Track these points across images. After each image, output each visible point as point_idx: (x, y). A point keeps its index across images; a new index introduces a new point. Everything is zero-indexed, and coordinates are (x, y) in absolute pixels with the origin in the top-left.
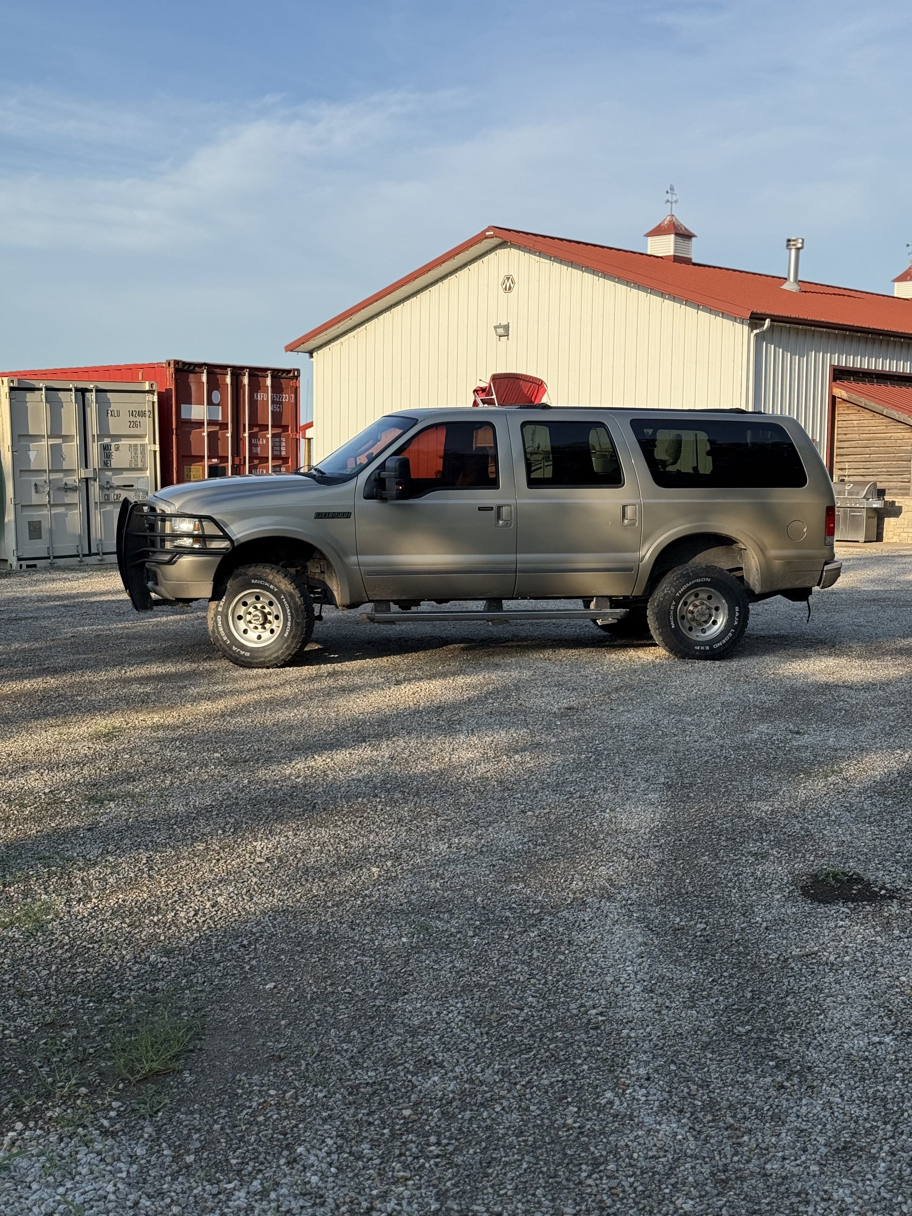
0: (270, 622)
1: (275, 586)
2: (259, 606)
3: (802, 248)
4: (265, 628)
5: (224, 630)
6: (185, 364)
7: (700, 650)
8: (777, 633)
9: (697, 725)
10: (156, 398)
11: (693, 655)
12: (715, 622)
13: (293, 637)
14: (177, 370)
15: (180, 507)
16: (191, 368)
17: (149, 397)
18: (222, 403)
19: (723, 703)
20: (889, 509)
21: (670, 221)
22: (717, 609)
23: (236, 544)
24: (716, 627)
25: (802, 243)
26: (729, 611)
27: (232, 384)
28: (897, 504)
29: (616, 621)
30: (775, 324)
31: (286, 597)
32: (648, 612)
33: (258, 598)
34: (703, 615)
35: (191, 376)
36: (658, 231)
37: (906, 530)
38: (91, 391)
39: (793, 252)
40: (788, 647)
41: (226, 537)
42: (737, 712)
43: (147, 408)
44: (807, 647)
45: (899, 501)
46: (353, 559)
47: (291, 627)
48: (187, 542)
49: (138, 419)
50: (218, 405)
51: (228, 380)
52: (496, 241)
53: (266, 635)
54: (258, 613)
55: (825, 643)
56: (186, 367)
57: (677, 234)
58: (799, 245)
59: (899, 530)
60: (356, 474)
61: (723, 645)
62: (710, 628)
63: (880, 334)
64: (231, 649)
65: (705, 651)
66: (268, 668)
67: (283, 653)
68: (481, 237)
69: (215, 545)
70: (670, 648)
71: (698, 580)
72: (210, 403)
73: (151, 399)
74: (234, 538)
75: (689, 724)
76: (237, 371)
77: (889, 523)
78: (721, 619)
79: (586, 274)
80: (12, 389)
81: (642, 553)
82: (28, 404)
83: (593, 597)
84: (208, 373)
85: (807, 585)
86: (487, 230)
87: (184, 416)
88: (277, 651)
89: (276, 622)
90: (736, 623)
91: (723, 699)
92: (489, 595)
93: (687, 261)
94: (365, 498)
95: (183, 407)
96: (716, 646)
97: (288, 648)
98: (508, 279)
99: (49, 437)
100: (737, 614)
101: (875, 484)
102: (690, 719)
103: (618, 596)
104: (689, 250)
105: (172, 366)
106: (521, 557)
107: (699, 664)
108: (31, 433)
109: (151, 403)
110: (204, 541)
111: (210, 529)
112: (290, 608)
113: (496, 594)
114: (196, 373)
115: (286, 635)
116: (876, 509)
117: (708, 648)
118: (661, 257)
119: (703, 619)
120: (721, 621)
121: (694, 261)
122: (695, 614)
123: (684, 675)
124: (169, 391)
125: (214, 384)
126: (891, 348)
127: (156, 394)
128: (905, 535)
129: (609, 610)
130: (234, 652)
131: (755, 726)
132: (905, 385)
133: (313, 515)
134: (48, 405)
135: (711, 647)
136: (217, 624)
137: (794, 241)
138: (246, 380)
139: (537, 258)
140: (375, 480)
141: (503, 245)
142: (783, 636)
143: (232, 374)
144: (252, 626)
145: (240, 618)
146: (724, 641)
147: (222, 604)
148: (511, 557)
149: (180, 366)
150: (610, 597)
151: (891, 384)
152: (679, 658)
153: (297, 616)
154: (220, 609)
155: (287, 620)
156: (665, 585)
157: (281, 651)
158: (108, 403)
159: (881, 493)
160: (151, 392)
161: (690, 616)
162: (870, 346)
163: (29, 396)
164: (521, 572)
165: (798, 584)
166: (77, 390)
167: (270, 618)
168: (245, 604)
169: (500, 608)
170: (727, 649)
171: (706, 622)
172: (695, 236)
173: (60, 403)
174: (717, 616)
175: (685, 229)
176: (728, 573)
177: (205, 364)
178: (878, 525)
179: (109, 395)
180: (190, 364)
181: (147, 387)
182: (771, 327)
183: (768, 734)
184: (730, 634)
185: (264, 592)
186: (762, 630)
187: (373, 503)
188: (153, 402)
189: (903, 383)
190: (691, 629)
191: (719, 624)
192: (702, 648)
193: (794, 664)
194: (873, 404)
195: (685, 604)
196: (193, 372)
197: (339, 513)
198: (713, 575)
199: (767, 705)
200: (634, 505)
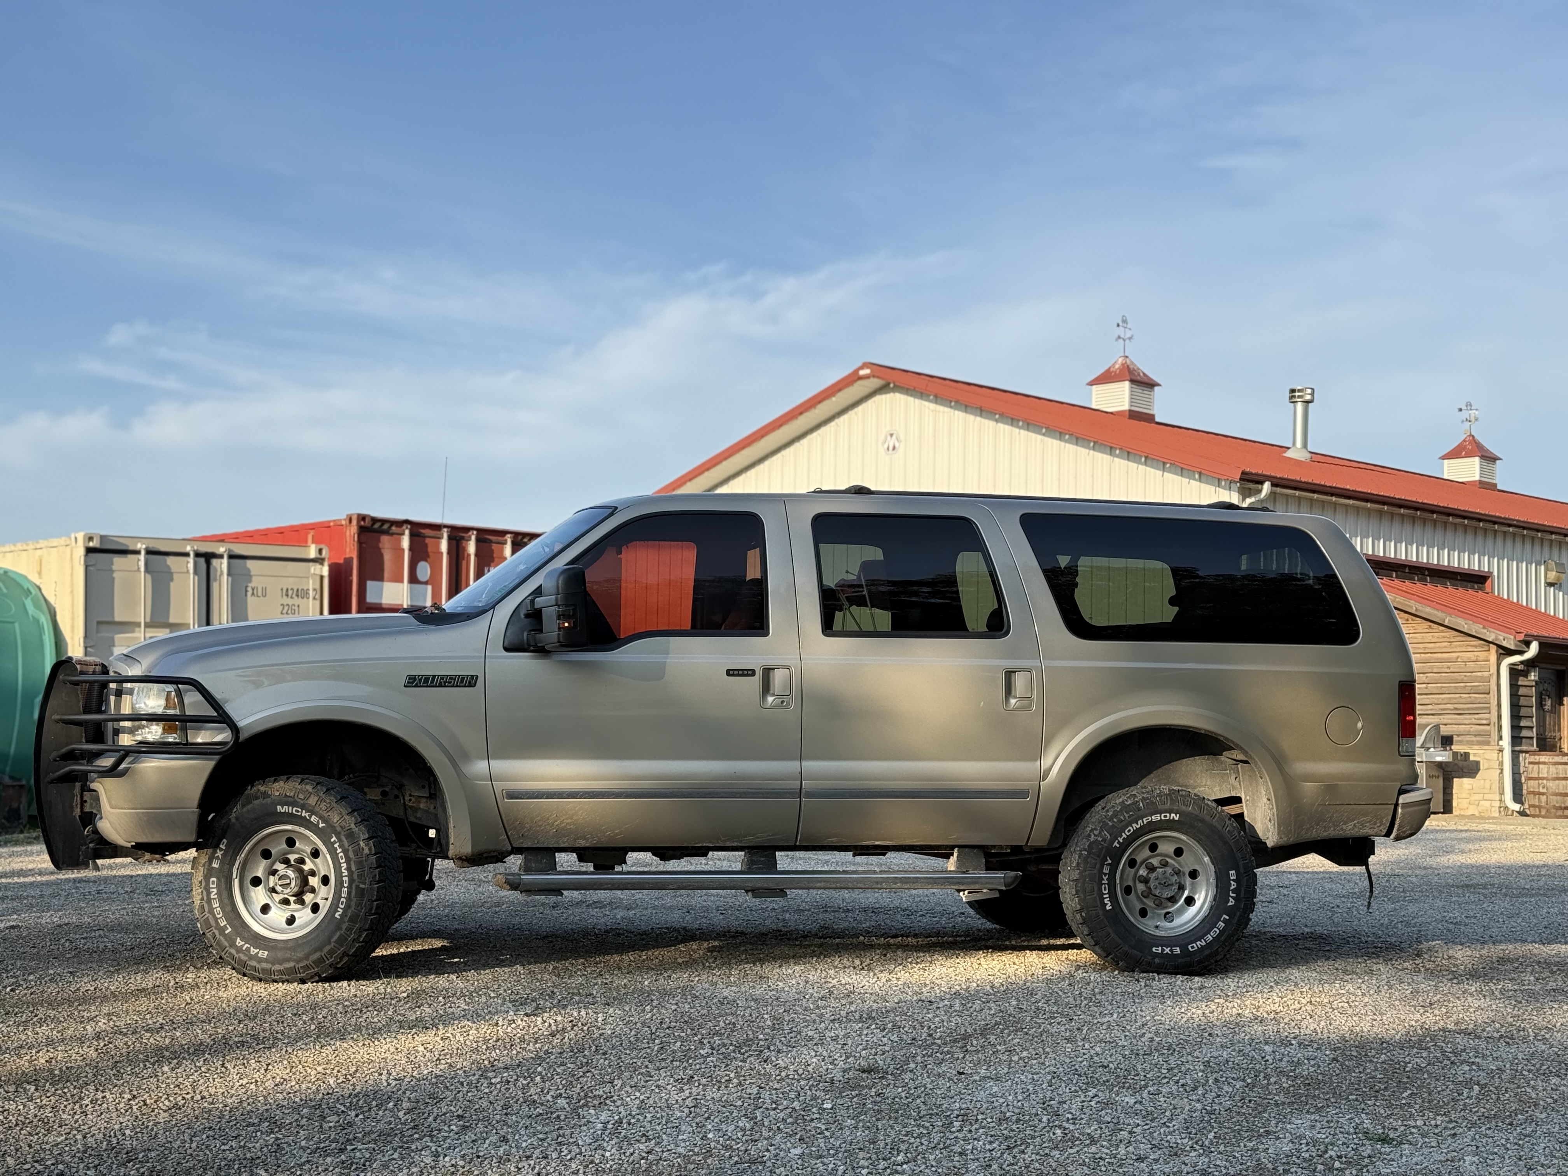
0: (313, 890)
1: (321, 817)
2: (292, 857)
3: (1311, 401)
4: (302, 902)
5: (222, 907)
6: (374, 520)
7: (1162, 955)
8: (1307, 930)
9: (1148, 1116)
10: (325, 571)
11: (1149, 964)
12: (1190, 901)
13: (351, 920)
14: (362, 530)
15: (154, 666)
16: (386, 526)
17: (315, 569)
18: (434, 581)
19: (1207, 1064)
20: (1461, 764)
21: (1123, 365)
22: (1194, 874)
23: (243, 736)
24: (1192, 910)
25: (1312, 394)
26: (1217, 878)
27: (449, 553)
28: (1472, 758)
29: (997, 895)
30: (1279, 490)
31: (340, 840)
32: (1063, 879)
33: (291, 843)
34: (1166, 885)
35: (385, 539)
36: (1107, 378)
37: (1487, 797)
38: (221, 556)
39: (1300, 407)
40: (1332, 955)
41: (223, 718)
42: (1239, 1084)
43: (312, 585)
44: (1369, 955)
45: (1476, 753)
46: (480, 767)
47: (349, 898)
48: (153, 733)
49: (296, 601)
50: (426, 583)
51: (444, 546)
52: (875, 383)
53: (304, 916)
54: (291, 873)
55: (1401, 950)
56: (377, 526)
57: (1132, 381)
58: (1308, 397)
59: (1476, 797)
60: (493, 606)
61: (1209, 945)
62: (1180, 911)
63: (1433, 512)
64: (233, 944)
65: (1172, 956)
66: (303, 981)
67: (331, 952)
68: (853, 378)
69: (202, 737)
70: (1103, 949)
71: (1156, 818)
72: (414, 579)
73: (318, 572)
74: (240, 724)
75: (1131, 1112)
76: (458, 534)
77: (1461, 786)
78: (1203, 893)
79: (1001, 426)
80: (89, 551)
81: (1046, 762)
82: (115, 575)
83: (952, 847)
84: (412, 535)
85: (1366, 831)
86: (862, 368)
87: (370, 599)
88: (320, 949)
89: (323, 891)
90: (1231, 902)
91: (1207, 1053)
92: (750, 841)
93: (1149, 418)
94: (506, 649)
95: (371, 585)
96: (1193, 947)
97: (341, 941)
98: (891, 435)
99: (147, 625)
100: (1233, 885)
101: (1437, 727)
102: (1132, 1101)
103: (1001, 847)
104: (1150, 402)
105: (354, 522)
106: (809, 765)
107: (1163, 982)
108: (117, 618)
109: (318, 579)
110: (184, 730)
111: (193, 703)
112: (348, 861)
113: (760, 839)
114: (392, 534)
115: (337, 915)
116: (1440, 765)
117: (1177, 950)
118: (1111, 413)
119: (1168, 894)
120: (1203, 898)
121: (1157, 419)
122: (1152, 884)
123: (1130, 1001)
124: (348, 561)
125: (420, 552)
126: (1449, 534)
127: (326, 564)
128: (1487, 804)
129: (983, 874)
130: (239, 950)
131: (1282, 1119)
132: (1472, 588)
133: (403, 680)
134: (149, 577)
135: (1184, 948)
136: (209, 893)
137: (1299, 391)
138: (471, 547)
139: (932, 406)
140: (527, 616)
141: (883, 389)
142: (1321, 936)
143: (450, 538)
144: (278, 898)
145: (256, 882)
146: (1209, 938)
147: (219, 854)
148: (790, 767)
149: (368, 523)
150: (984, 849)
151: (1452, 585)
152: (1122, 970)
153: (360, 876)
154: (215, 865)
155: (342, 886)
156: (1091, 826)
157: (327, 949)
158: (248, 576)
159: (1447, 741)
160: (319, 561)
161: (1141, 887)
162: (1418, 529)
163: (118, 561)
164: (810, 795)
165: (1350, 829)
166: (198, 555)
167: (314, 881)
168: (266, 854)
169: (772, 866)
170: (1217, 952)
171: (1173, 900)
172: (1158, 385)
173: (169, 575)
174: (1194, 889)
175: (1144, 374)
176: (1214, 805)
177: (407, 522)
178: (1445, 789)
179: (250, 564)
180: (383, 521)
181: (312, 553)
182: (1272, 495)
183: (1315, 1142)
184: (1221, 925)
185: (302, 830)
186: (1280, 925)
187: (523, 661)
188: (322, 577)
189: (1469, 585)
190: (1143, 913)
191: (1198, 904)
192: (1167, 950)
193: (1348, 986)
194: (1428, 609)
195: (1132, 863)
196: (387, 532)
197: (452, 678)
198: (1184, 808)
199: (1306, 1070)
200: (1029, 670)
